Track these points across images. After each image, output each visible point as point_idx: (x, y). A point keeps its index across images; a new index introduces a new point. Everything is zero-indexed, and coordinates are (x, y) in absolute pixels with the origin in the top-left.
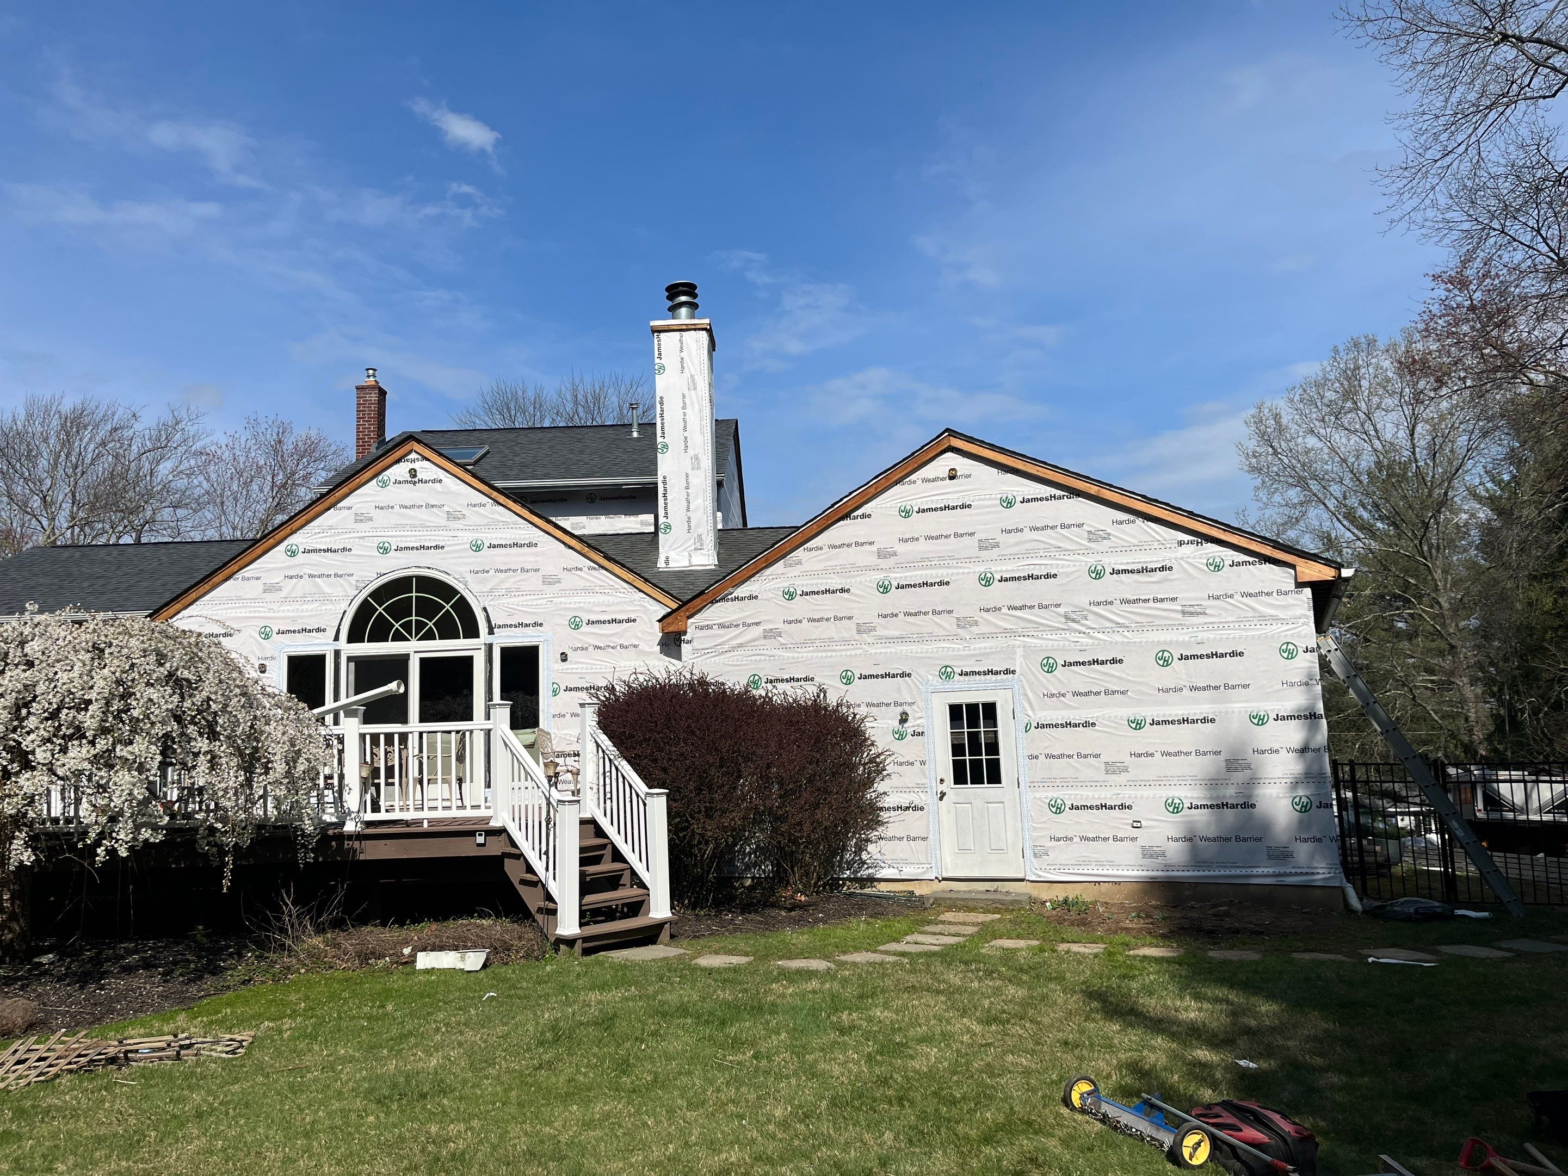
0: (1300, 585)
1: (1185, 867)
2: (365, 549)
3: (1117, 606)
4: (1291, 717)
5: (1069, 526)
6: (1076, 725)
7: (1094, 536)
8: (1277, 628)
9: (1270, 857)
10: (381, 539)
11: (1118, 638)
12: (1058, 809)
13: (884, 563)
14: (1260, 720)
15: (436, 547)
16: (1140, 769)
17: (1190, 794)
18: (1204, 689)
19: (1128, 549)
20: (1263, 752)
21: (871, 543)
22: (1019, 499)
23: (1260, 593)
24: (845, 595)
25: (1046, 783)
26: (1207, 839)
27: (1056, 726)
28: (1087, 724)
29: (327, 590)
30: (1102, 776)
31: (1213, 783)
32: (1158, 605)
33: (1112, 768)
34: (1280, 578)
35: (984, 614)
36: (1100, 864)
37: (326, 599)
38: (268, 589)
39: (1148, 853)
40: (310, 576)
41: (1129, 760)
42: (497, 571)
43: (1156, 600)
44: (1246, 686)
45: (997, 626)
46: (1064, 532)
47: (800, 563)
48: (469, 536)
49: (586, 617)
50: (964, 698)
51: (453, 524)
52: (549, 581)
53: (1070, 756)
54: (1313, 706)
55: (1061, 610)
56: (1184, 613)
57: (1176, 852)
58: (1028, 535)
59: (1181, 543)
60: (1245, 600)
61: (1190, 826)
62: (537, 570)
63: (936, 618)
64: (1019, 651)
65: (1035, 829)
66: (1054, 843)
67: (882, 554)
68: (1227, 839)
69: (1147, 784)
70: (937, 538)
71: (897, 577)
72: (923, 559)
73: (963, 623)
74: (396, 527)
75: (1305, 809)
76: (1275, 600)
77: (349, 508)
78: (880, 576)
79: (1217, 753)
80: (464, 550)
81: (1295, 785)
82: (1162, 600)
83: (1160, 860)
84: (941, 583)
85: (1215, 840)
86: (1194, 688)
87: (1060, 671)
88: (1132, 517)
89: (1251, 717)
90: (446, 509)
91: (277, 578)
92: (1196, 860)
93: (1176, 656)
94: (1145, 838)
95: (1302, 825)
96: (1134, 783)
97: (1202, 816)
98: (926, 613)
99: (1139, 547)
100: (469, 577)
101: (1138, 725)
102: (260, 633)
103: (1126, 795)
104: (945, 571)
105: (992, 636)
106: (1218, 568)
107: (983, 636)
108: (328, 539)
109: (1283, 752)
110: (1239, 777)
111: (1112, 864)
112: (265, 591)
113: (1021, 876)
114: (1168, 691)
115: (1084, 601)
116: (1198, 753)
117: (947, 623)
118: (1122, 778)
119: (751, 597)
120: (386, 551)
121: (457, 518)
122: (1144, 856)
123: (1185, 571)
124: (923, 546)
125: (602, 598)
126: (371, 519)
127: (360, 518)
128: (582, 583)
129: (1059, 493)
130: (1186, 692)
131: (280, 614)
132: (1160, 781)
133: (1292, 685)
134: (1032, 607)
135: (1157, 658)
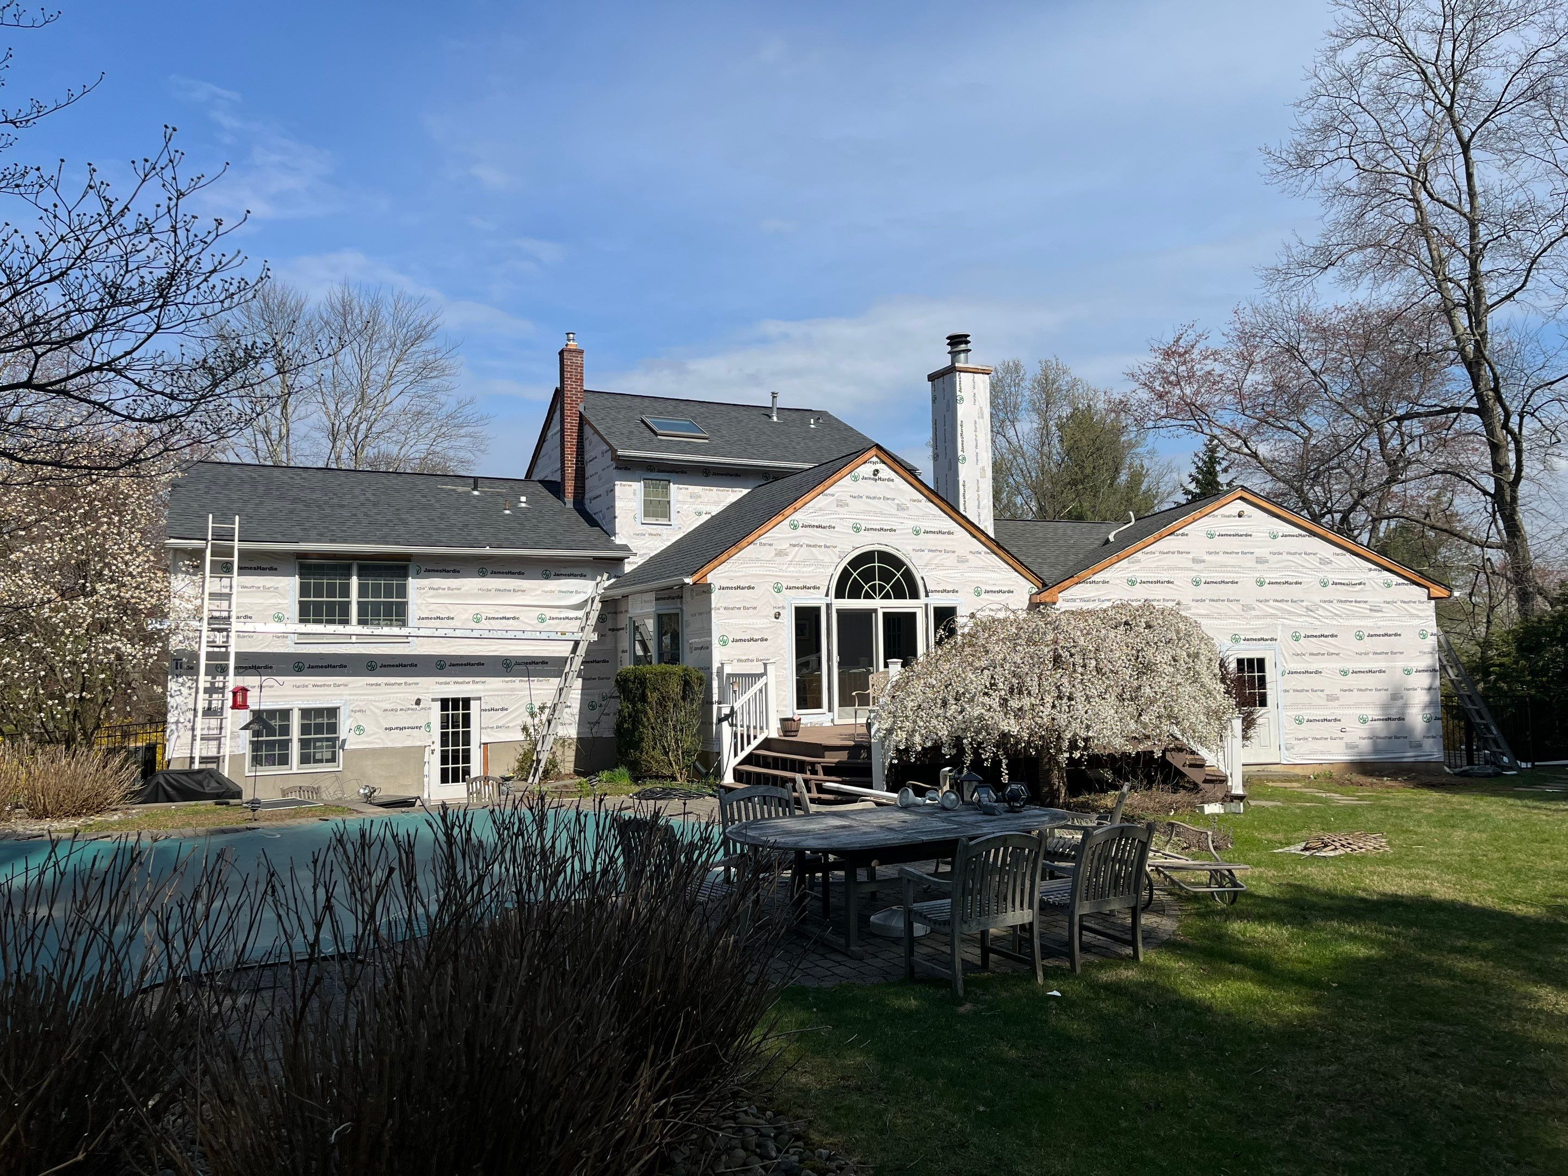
0: (1430, 598)
1: (1369, 754)
2: (844, 527)
3: (1336, 605)
4: (1423, 671)
5: (1309, 554)
6: (1311, 673)
7: (1324, 561)
8: (1417, 622)
9: (1411, 747)
10: (854, 521)
11: (1335, 622)
12: (1300, 722)
13: (1196, 566)
14: (1408, 672)
15: (891, 530)
16: (1346, 698)
17: (1373, 713)
18: (1380, 654)
19: (1341, 570)
20: (1409, 690)
21: (1188, 553)
22: (1280, 534)
23: (1410, 602)
24: (1170, 585)
25: (1294, 706)
26: (1380, 738)
27: (1300, 673)
28: (1316, 672)
29: (820, 557)
30: (1324, 702)
31: (1385, 707)
32: (1357, 605)
33: (1331, 698)
34: (1421, 593)
35: (1259, 604)
36: (1322, 753)
37: (820, 564)
38: (780, 553)
39: (1349, 746)
40: (808, 546)
41: (1339, 693)
42: (930, 551)
43: (1356, 602)
44: (1402, 653)
45: (1267, 611)
46: (1306, 557)
47: (1139, 561)
48: (912, 524)
49: (984, 588)
50: (1245, 655)
51: (901, 514)
52: (961, 560)
53: (1307, 691)
54: (1434, 665)
55: (1304, 604)
56: (1371, 610)
57: (1365, 745)
58: (1285, 556)
59: (1370, 570)
60: (1403, 605)
61: (1372, 730)
62: (954, 552)
63: (1230, 604)
64: (1280, 628)
65: (1287, 734)
66: (1297, 742)
67: (1195, 561)
68: (1390, 738)
69: (1349, 706)
70: (1231, 553)
71: (1205, 576)
72: (1222, 566)
73: (1247, 608)
74: (864, 512)
75: (1429, 721)
76: (1417, 606)
77: (833, 495)
78: (1194, 574)
79: (1387, 690)
80: (908, 533)
81: (1425, 707)
82: (1360, 602)
83: (1356, 750)
84: (1232, 582)
85: (1384, 738)
86: (1375, 653)
87: (1302, 640)
88: (1344, 552)
89: (1404, 670)
90: (896, 501)
91: (785, 546)
92: (1376, 751)
93: (1366, 634)
94: (1348, 738)
95: (1428, 729)
96: (1342, 706)
97: (1378, 724)
98: (1223, 601)
99: (1348, 570)
100: (912, 554)
101: (1345, 673)
102: (774, 588)
103: (1338, 713)
104: (1235, 575)
105: (1265, 617)
106: (1389, 586)
107: (1258, 617)
108: (819, 518)
109: (1419, 690)
110: (1400, 703)
111: (1330, 753)
112: (776, 555)
113: (1278, 761)
114: (1361, 654)
115: (1317, 600)
116: (1377, 690)
117: (1236, 607)
118: (1336, 703)
119: (1104, 582)
120: (858, 530)
121: (903, 509)
122: (1347, 748)
123: (1373, 587)
124: (1221, 558)
125: (993, 575)
126: (847, 505)
127: (841, 504)
128: (981, 564)
129: (1304, 533)
130: (1371, 655)
131: (787, 574)
132: (1357, 705)
133: (1425, 653)
134: (1287, 601)
135: (1356, 635)
